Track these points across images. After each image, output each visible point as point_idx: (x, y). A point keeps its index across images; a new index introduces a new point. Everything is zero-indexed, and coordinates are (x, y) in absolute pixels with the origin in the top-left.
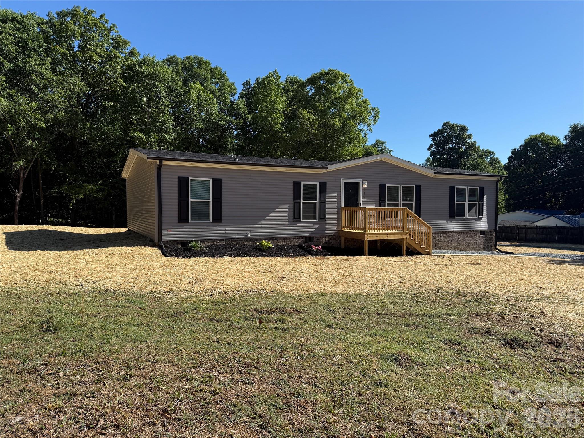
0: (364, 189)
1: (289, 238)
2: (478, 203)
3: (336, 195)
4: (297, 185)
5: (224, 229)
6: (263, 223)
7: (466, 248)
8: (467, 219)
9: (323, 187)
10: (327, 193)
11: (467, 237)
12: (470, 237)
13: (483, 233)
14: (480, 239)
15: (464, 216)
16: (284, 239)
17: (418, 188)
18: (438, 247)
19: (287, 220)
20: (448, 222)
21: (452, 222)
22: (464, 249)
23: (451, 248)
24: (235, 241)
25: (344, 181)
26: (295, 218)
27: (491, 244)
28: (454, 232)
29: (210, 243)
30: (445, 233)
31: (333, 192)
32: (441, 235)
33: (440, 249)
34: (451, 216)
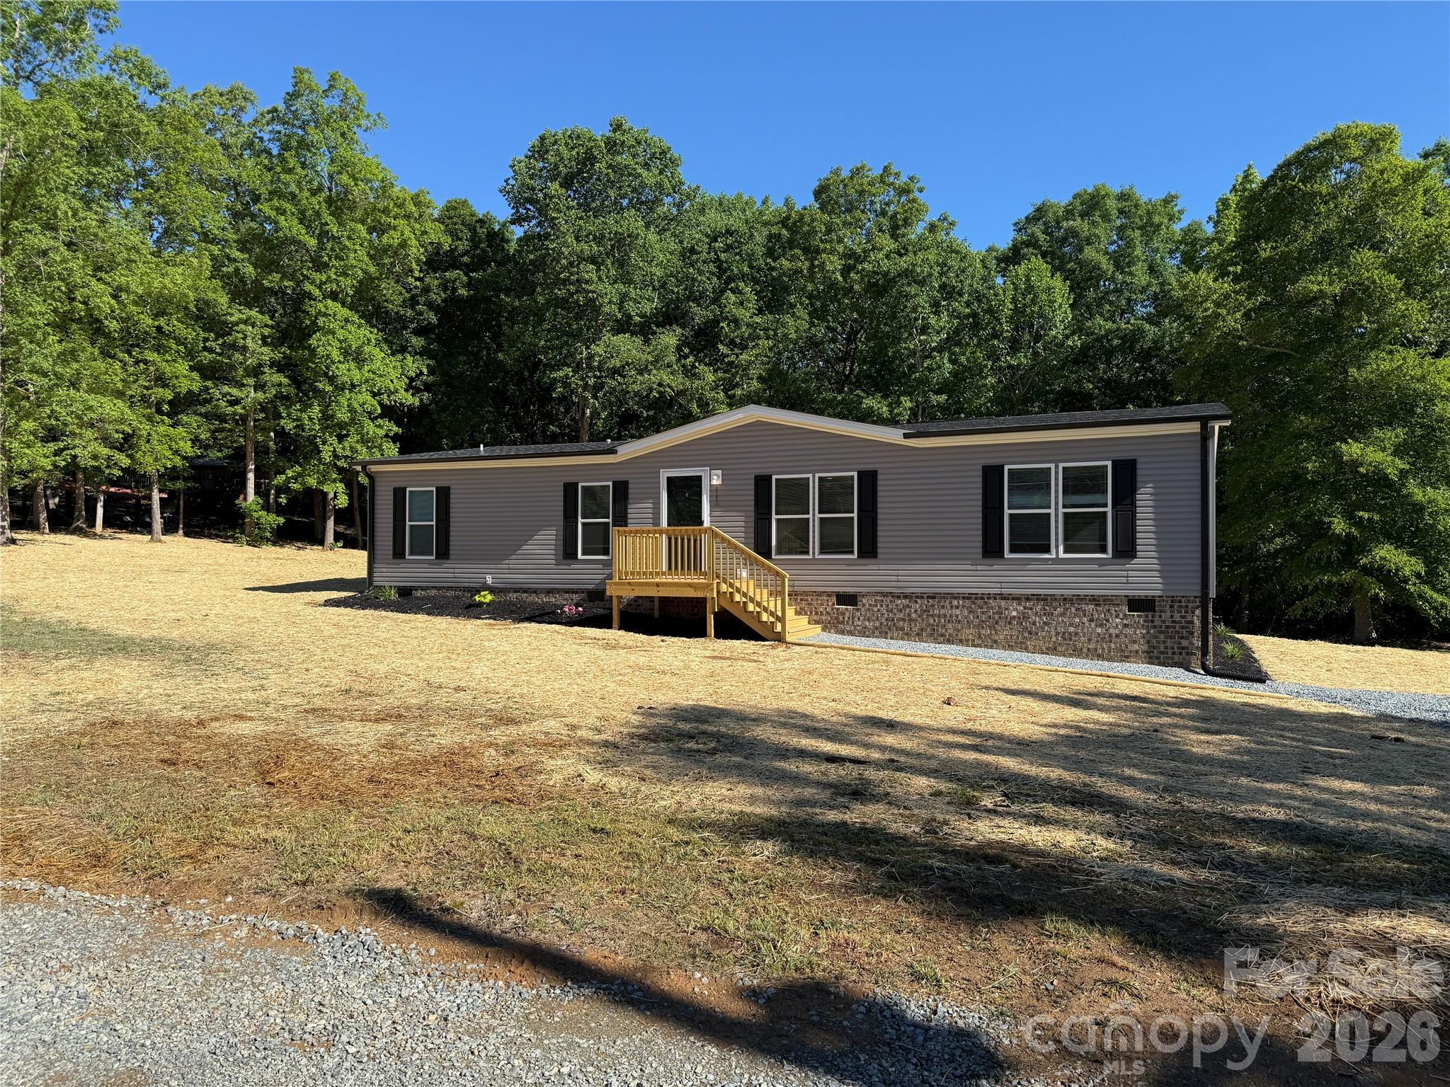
0: (714, 489)
1: (558, 591)
2: (1109, 509)
3: (651, 505)
4: (570, 490)
5: (452, 570)
6: (512, 562)
7: (1059, 649)
8: (1057, 560)
9: (622, 490)
10: (630, 501)
11: (1063, 615)
12: (1076, 615)
13: (1137, 604)
14: (1126, 626)
15: (1048, 550)
16: (549, 592)
17: (869, 480)
18: (942, 635)
19: (553, 557)
20: (979, 567)
21: (995, 567)
22: (1053, 650)
23: (995, 642)
24: (469, 591)
25: (665, 474)
26: (569, 553)
27: (1185, 643)
28: (1004, 597)
29: (434, 592)
30: (968, 598)
31: (640, 500)
32: (955, 602)
33: (949, 642)
34: (992, 549)
